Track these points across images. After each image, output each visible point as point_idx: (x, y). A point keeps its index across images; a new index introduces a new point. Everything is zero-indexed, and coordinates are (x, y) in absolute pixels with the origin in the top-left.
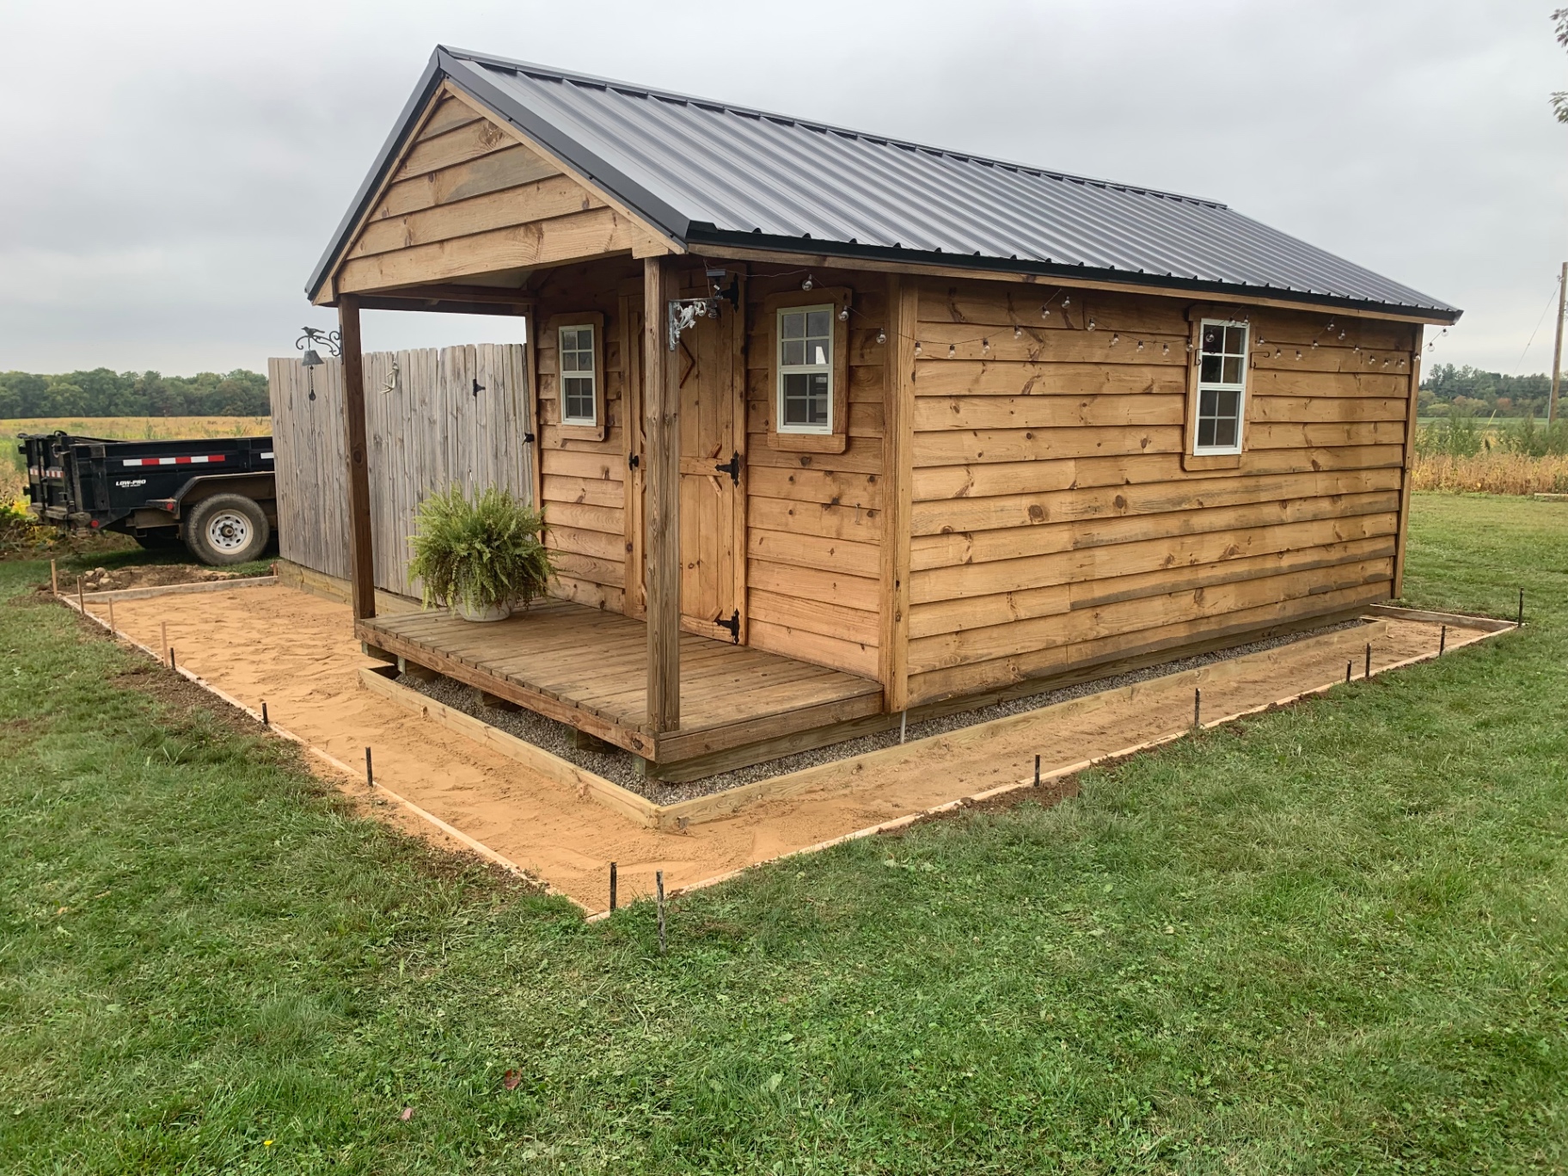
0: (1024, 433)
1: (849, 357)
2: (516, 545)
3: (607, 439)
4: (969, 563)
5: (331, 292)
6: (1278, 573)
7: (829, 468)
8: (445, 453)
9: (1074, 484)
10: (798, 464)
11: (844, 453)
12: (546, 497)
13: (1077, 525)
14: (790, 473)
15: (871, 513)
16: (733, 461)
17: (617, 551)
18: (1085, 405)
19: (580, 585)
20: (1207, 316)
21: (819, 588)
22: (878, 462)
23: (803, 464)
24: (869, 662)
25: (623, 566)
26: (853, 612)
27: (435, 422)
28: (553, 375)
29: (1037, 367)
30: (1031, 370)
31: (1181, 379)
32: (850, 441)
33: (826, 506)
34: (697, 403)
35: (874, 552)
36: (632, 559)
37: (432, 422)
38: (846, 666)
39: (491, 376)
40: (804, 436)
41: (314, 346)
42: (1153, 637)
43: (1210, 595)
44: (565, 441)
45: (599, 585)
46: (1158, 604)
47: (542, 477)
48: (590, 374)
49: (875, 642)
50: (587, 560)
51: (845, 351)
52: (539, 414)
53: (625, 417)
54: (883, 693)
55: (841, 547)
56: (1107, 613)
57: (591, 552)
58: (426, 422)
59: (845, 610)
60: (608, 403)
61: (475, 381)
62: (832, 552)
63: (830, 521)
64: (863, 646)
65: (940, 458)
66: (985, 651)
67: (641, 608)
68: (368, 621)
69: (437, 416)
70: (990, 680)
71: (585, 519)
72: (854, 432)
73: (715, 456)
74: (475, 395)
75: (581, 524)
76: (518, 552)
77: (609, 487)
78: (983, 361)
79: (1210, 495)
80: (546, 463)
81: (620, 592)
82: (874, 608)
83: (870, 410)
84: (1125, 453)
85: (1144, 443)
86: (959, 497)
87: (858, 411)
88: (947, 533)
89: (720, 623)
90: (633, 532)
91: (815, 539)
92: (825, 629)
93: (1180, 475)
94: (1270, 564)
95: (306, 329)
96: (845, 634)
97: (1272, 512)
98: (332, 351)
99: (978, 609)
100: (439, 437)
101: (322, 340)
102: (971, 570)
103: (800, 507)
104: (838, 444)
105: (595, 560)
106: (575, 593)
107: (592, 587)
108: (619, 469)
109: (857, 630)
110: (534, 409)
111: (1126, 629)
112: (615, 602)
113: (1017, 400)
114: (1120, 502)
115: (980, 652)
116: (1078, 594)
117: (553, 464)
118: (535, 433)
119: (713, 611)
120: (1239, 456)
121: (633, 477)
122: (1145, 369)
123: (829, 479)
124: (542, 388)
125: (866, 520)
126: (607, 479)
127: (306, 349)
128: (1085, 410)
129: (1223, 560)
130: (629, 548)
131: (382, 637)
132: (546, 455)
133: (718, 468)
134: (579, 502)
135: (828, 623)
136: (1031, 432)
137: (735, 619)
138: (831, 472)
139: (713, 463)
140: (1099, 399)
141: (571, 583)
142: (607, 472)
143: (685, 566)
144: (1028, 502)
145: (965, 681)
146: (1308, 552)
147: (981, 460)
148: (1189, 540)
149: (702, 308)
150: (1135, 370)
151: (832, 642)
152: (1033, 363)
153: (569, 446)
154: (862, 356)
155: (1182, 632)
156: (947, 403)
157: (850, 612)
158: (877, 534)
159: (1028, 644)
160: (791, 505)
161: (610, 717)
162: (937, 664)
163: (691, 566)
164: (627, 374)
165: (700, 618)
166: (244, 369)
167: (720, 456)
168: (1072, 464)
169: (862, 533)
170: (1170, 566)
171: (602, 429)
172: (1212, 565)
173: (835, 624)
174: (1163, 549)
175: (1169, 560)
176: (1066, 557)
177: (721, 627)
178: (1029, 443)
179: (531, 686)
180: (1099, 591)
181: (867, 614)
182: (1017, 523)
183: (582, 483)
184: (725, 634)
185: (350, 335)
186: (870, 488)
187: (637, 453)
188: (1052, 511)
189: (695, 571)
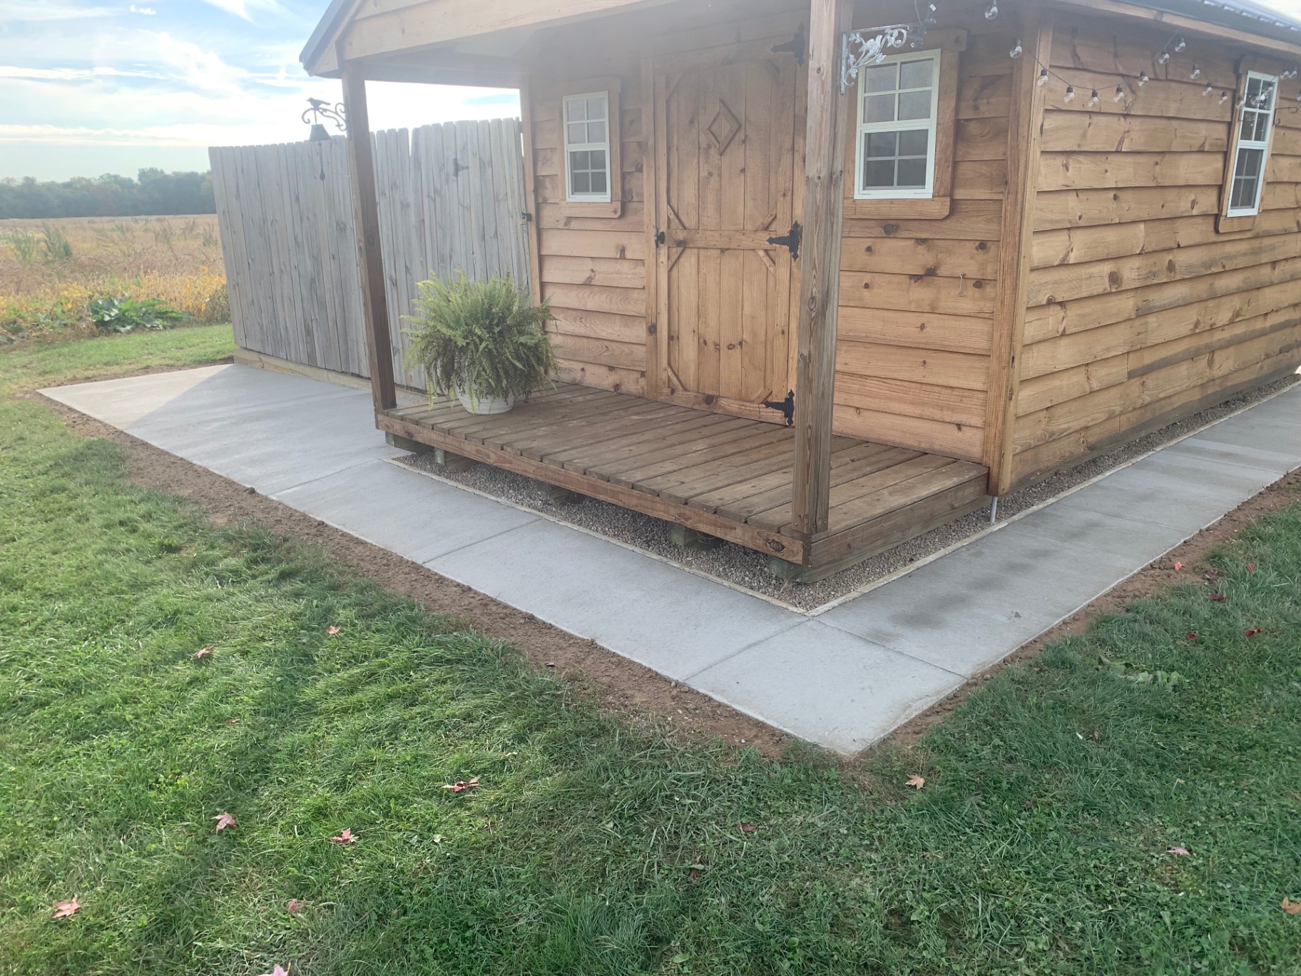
0: (1111, 195)
1: (957, 110)
2: (521, 333)
3: (623, 215)
4: (1063, 334)
5: (336, 59)
6: (1263, 333)
7: (923, 236)
8: (421, 237)
9: (1142, 250)
10: (878, 231)
11: (947, 218)
12: (547, 278)
13: (1139, 291)
14: (868, 242)
15: (979, 284)
16: (791, 232)
17: (638, 332)
18: (1157, 164)
19: (587, 367)
20: (1253, 69)
21: (904, 367)
22: (994, 227)
23: (886, 232)
24: (970, 442)
25: (644, 349)
26: (948, 391)
27: (408, 205)
28: (553, 150)
29: (1129, 120)
30: (1123, 124)
31: (1224, 136)
32: (954, 205)
33: (916, 278)
34: (743, 171)
35: (981, 326)
36: (656, 340)
37: (405, 206)
38: (936, 447)
39: (475, 155)
40: (892, 201)
41: (321, 120)
42: (1177, 402)
43: (1219, 357)
44: (569, 219)
45: (611, 368)
46: (1183, 369)
47: (541, 258)
48: (604, 146)
49: (977, 421)
50: (599, 343)
51: (953, 104)
52: (536, 191)
53: (648, 191)
54: (988, 475)
55: (934, 322)
56: (1150, 380)
57: (603, 335)
58: (398, 206)
59: (937, 389)
60: (624, 176)
61: (456, 160)
62: (922, 327)
63: (921, 294)
64: (959, 426)
65: (1051, 221)
66: (1066, 426)
67: (667, 391)
68: (392, 412)
69: (411, 199)
70: (1067, 454)
71: (594, 301)
72: (960, 194)
73: (766, 228)
74: (456, 175)
75: (590, 306)
76: (523, 339)
77: (625, 267)
78: (1090, 113)
79: (1230, 257)
80: (545, 244)
81: (638, 375)
82: (979, 386)
83: (984, 169)
84: (1180, 215)
85: (1194, 203)
86: (1063, 264)
87: (966, 170)
88: (1051, 302)
89: (768, 405)
90: (657, 314)
91: (899, 314)
92: (909, 409)
93: (1213, 238)
94: (1259, 325)
95: (311, 100)
96: (937, 414)
97: (1266, 272)
98: (339, 126)
99: (1065, 383)
100: (413, 220)
101: (328, 113)
102: (1064, 341)
103: (879, 279)
104: (941, 208)
105: (607, 343)
106: (583, 377)
107: (603, 371)
108: (639, 246)
109: (953, 410)
110: (530, 186)
111: (1162, 395)
112: (632, 385)
113: (1111, 158)
114: (1171, 267)
115: (1063, 426)
116: (1134, 362)
117: (554, 244)
118: (532, 211)
119: (760, 392)
120: (1255, 217)
121: (657, 254)
122: (1202, 126)
123: (921, 249)
124: (540, 164)
125: (972, 291)
126: (623, 257)
127: (313, 123)
128: (1157, 168)
129: (1232, 322)
130: (652, 329)
131: (412, 428)
132: (545, 236)
133: (771, 241)
134: (588, 284)
135: (912, 403)
136: (1117, 192)
137: (789, 400)
138: (924, 241)
139: (765, 236)
140: (1167, 157)
141: (578, 366)
142: (623, 250)
143: (723, 347)
144: (1107, 268)
145: (1049, 456)
146: (1283, 311)
147: (1081, 223)
148: (1211, 304)
149: (900, 36)
150: (1193, 126)
151: (918, 423)
152: (1126, 116)
153: (574, 224)
154: (976, 108)
155: (1196, 395)
156: (1060, 161)
157: (944, 391)
158: (988, 306)
159: (1097, 416)
160: (867, 278)
161: (736, 517)
162: (1032, 442)
163: (731, 347)
164: (651, 143)
165: (741, 399)
166: (112, 174)
167: (773, 227)
168: (1142, 226)
169: (967, 305)
170: (1197, 331)
171: (618, 205)
172: (1223, 328)
173: (923, 404)
174: (1193, 314)
175: (1197, 325)
176: (1129, 324)
177: (770, 409)
178: (1114, 205)
179: (619, 482)
180: (1149, 358)
181: (966, 393)
182: (1100, 291)
183: (590, 264)
184: (778, 416)
185: (356, 109)
186: (981, 256)
187: (663, 229)
188: (1125, 277)
189: (737, 353)
